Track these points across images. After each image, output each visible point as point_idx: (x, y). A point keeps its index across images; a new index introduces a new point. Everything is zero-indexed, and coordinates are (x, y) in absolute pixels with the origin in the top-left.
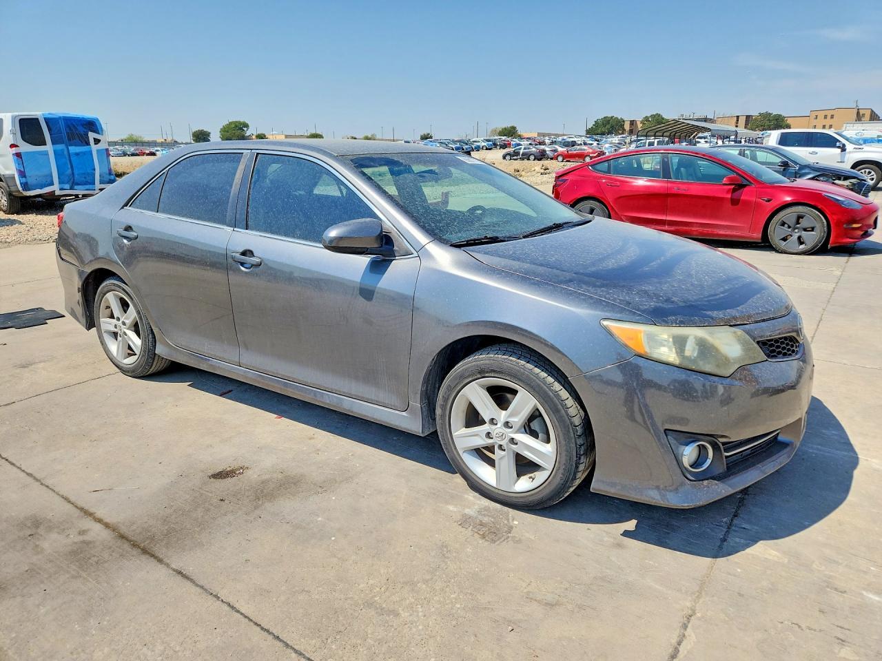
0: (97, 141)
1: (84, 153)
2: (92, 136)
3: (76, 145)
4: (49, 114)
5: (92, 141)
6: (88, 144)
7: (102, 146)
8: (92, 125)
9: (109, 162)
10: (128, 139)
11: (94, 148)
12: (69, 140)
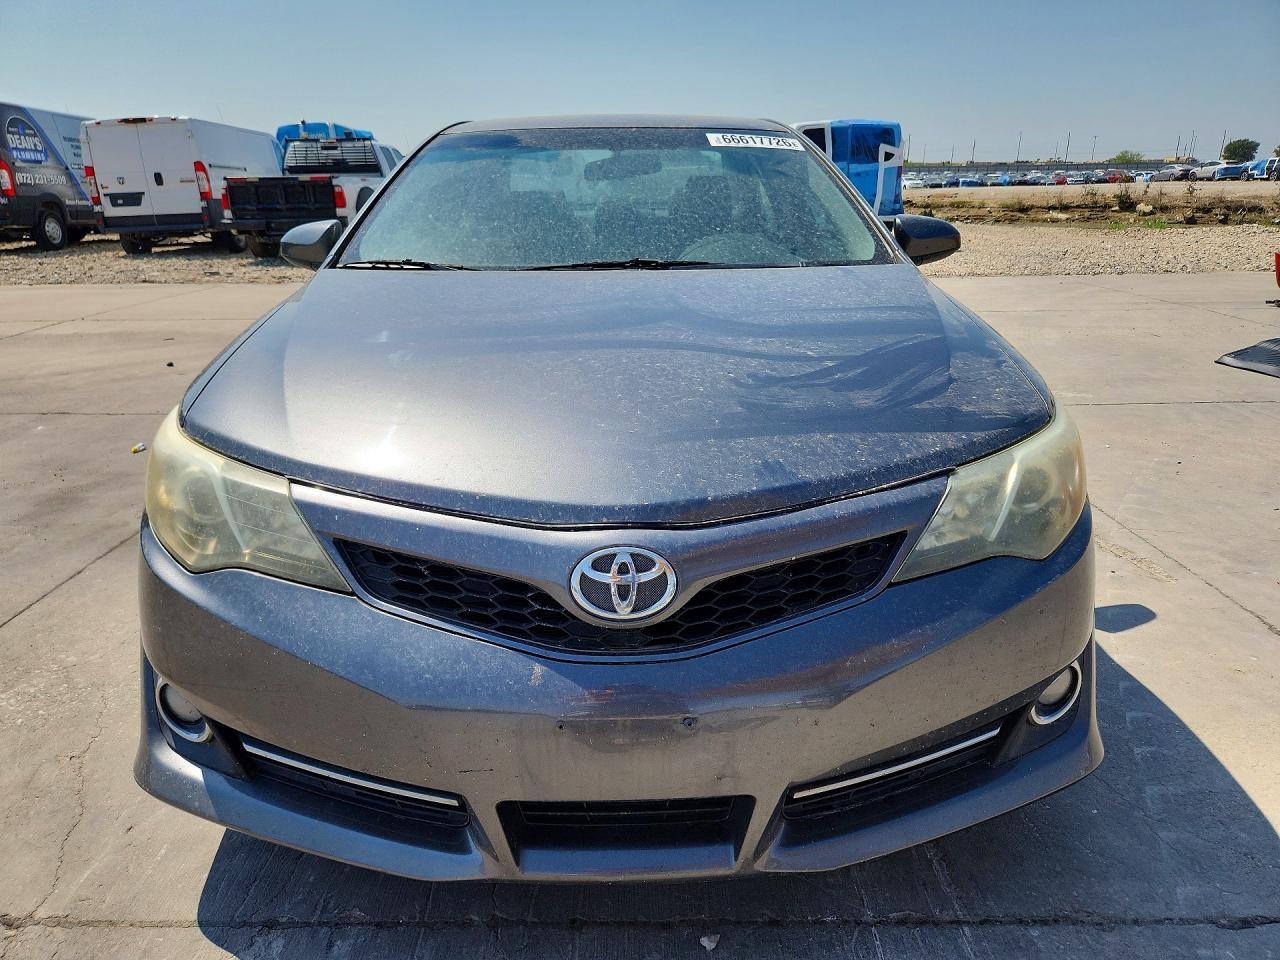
0: (888, 156)
1: (867, 173)
2: (884, 148)
3: (859, 162)
4: (840, 122)
5: (881, 156)
6: (876, 160)
7: (894, 163)
8: (888, 134)
9: (898, 184)
10: (1119, 158)
11: (882, 164)
12: (853, 154)
